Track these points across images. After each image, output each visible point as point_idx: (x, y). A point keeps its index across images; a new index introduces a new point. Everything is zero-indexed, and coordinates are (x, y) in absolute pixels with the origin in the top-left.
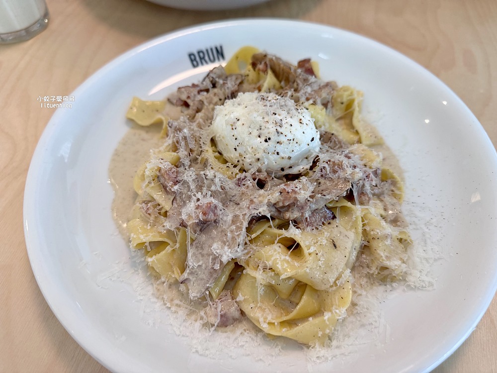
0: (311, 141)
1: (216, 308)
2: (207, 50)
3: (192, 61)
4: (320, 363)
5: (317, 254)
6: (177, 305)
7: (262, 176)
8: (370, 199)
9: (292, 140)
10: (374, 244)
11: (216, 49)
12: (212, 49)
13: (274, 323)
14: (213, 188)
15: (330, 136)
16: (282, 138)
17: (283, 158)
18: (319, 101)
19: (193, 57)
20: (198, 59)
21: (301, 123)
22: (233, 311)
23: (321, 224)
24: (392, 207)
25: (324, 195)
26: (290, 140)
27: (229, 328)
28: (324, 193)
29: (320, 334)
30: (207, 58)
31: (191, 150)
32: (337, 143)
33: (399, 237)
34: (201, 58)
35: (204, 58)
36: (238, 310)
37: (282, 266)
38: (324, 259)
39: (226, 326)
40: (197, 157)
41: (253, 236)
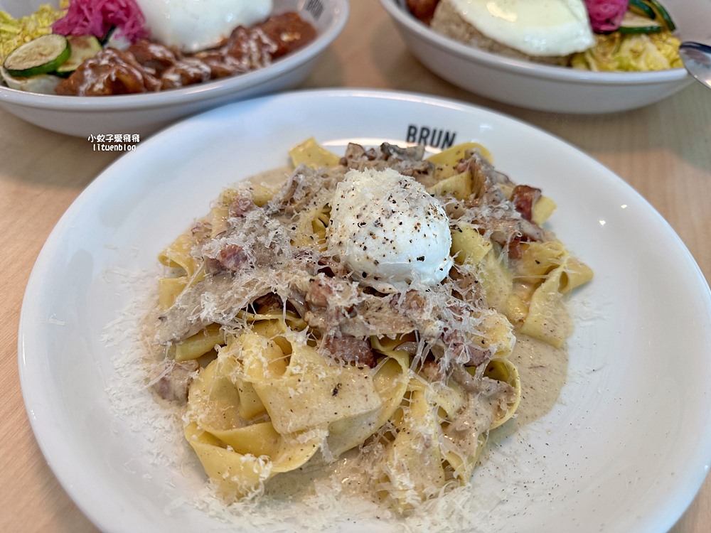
0: (418, 259)
1: (166, 368)
2: (435, 131)
3: (409, 134)
4: (197, 508)
5: (299, 380)
6: (146, 343)
7: (334, 267)
8: (439, 377)
9: (389, 241)
10: (401, 439)
11: (447, 134)
12: (441, 132)
13: (197, 425)
14: (262, 239)
15: (471, 281)
16: (379, 232)
17: (368, 258)
18: (488, 233)
19: (413, 131)
20: (418, 136)
21: (416, 228)
22: (178, 384)
23: (349, 360)
24: (473, 415)
25: (369, 323)
26: (387, 240)
27: (166, 403)
28: (371, 320)
29: (226, 475)
30: (429, 140)
31: (292, 201)
32: (473, 294)
33: (446, 458)
34: (421, 137)
35: (425, 138)
36: (184, 388)
37: (251, 364)
38: (301, 392)
39: (164, 398)
40: (295, 212)
41: (260, 317)
